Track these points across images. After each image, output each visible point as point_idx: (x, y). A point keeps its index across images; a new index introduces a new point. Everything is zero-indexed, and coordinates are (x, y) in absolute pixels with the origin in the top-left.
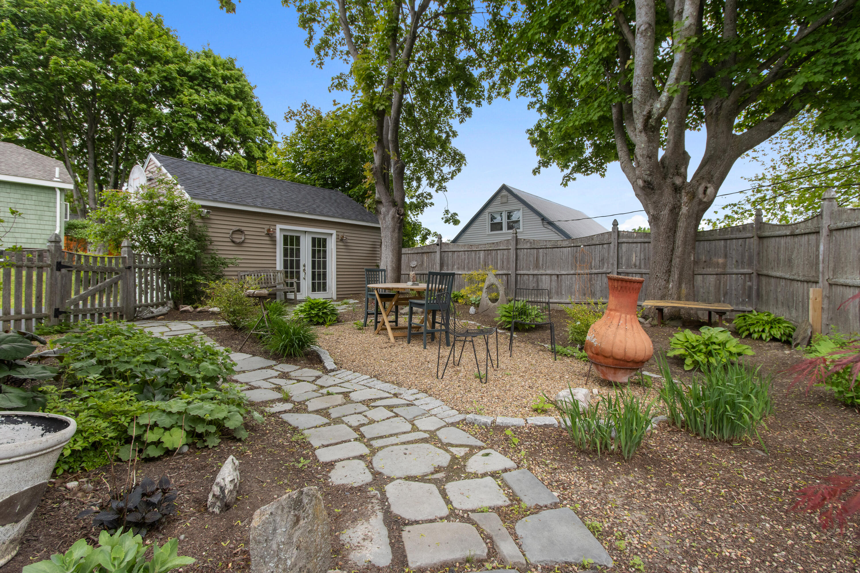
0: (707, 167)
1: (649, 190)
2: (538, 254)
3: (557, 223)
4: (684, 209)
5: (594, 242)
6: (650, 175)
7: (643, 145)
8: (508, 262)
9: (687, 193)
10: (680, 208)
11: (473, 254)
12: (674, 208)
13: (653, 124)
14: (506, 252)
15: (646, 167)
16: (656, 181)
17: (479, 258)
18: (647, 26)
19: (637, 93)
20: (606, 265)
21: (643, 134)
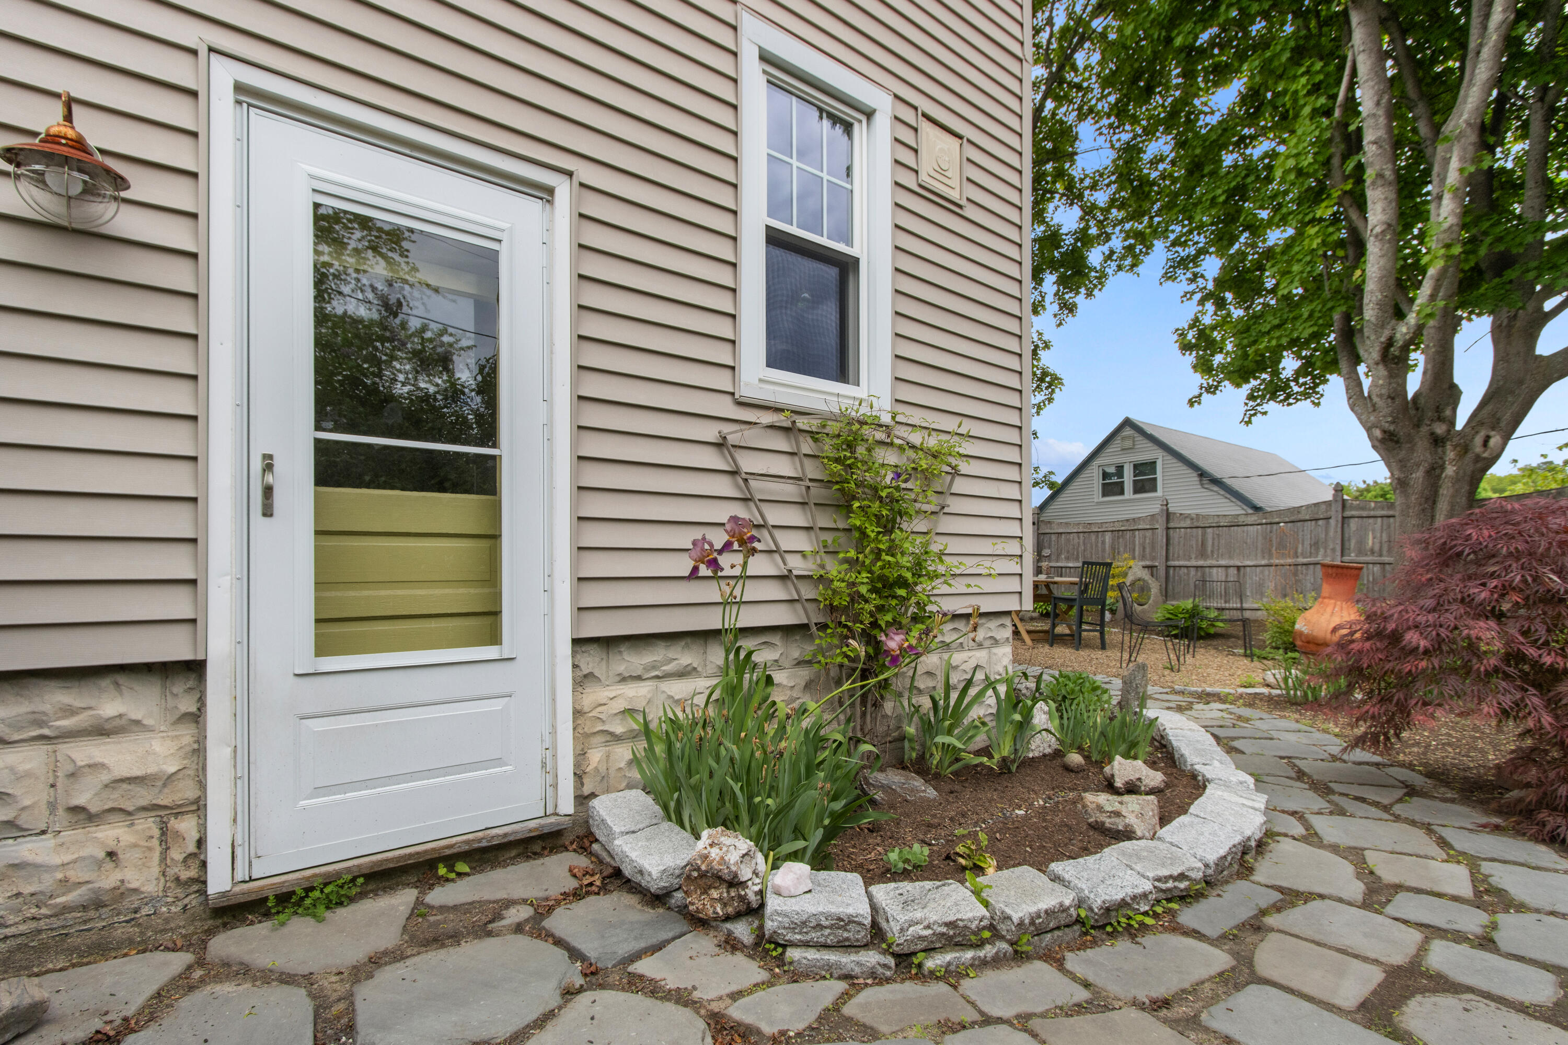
0: (1489, 408)
1: (1391, 444)
2: (1204, 535)
3: (1228, 482)
4: (1450, 470)
5: (1301, 517)
6: (1393, 422)
7: (1381, 382)
8: (1153, 547)
9: (1455, 447)
10: (1443, 468)
11: (1093, 537)
12: (1433, 469)
13: (1397, 353)
14: (1149, 533)
15: (1386, 411)
16: (1402, 430)
17: (1103, 542)
18: (1384, 227)
19: (1370, 313)
20: (1322, 551)
21: (1381, 367)
